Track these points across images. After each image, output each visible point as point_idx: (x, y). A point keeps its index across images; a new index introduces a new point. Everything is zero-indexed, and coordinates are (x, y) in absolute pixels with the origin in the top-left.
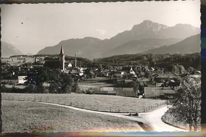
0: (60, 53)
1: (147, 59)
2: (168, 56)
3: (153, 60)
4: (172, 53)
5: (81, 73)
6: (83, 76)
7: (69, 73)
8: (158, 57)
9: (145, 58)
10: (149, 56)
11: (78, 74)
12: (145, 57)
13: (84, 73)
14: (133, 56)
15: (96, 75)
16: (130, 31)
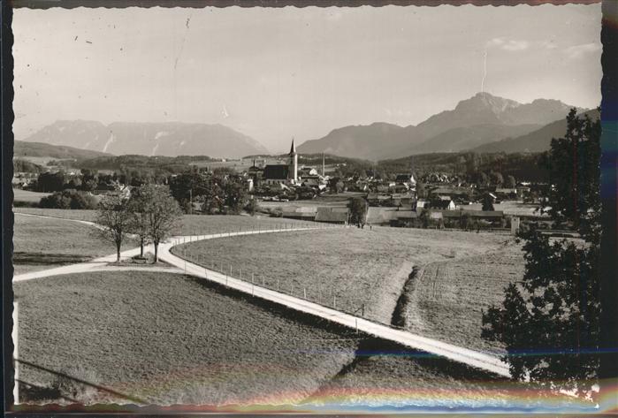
0: (289, 152)
1: (465, 161)
2: (502, 157)
3: (476, 163)
4: (509, 152)
5: (323, 184)
6: (324, 190)
7: (303, 185)
8: (485, 159)
9: (463, 160)
10: (470, 155)
11: (317, 187)
12: (462, 158)
13: (328, 185)
14: (444, 155)
15: (346, 189)
16: (453, 112)
